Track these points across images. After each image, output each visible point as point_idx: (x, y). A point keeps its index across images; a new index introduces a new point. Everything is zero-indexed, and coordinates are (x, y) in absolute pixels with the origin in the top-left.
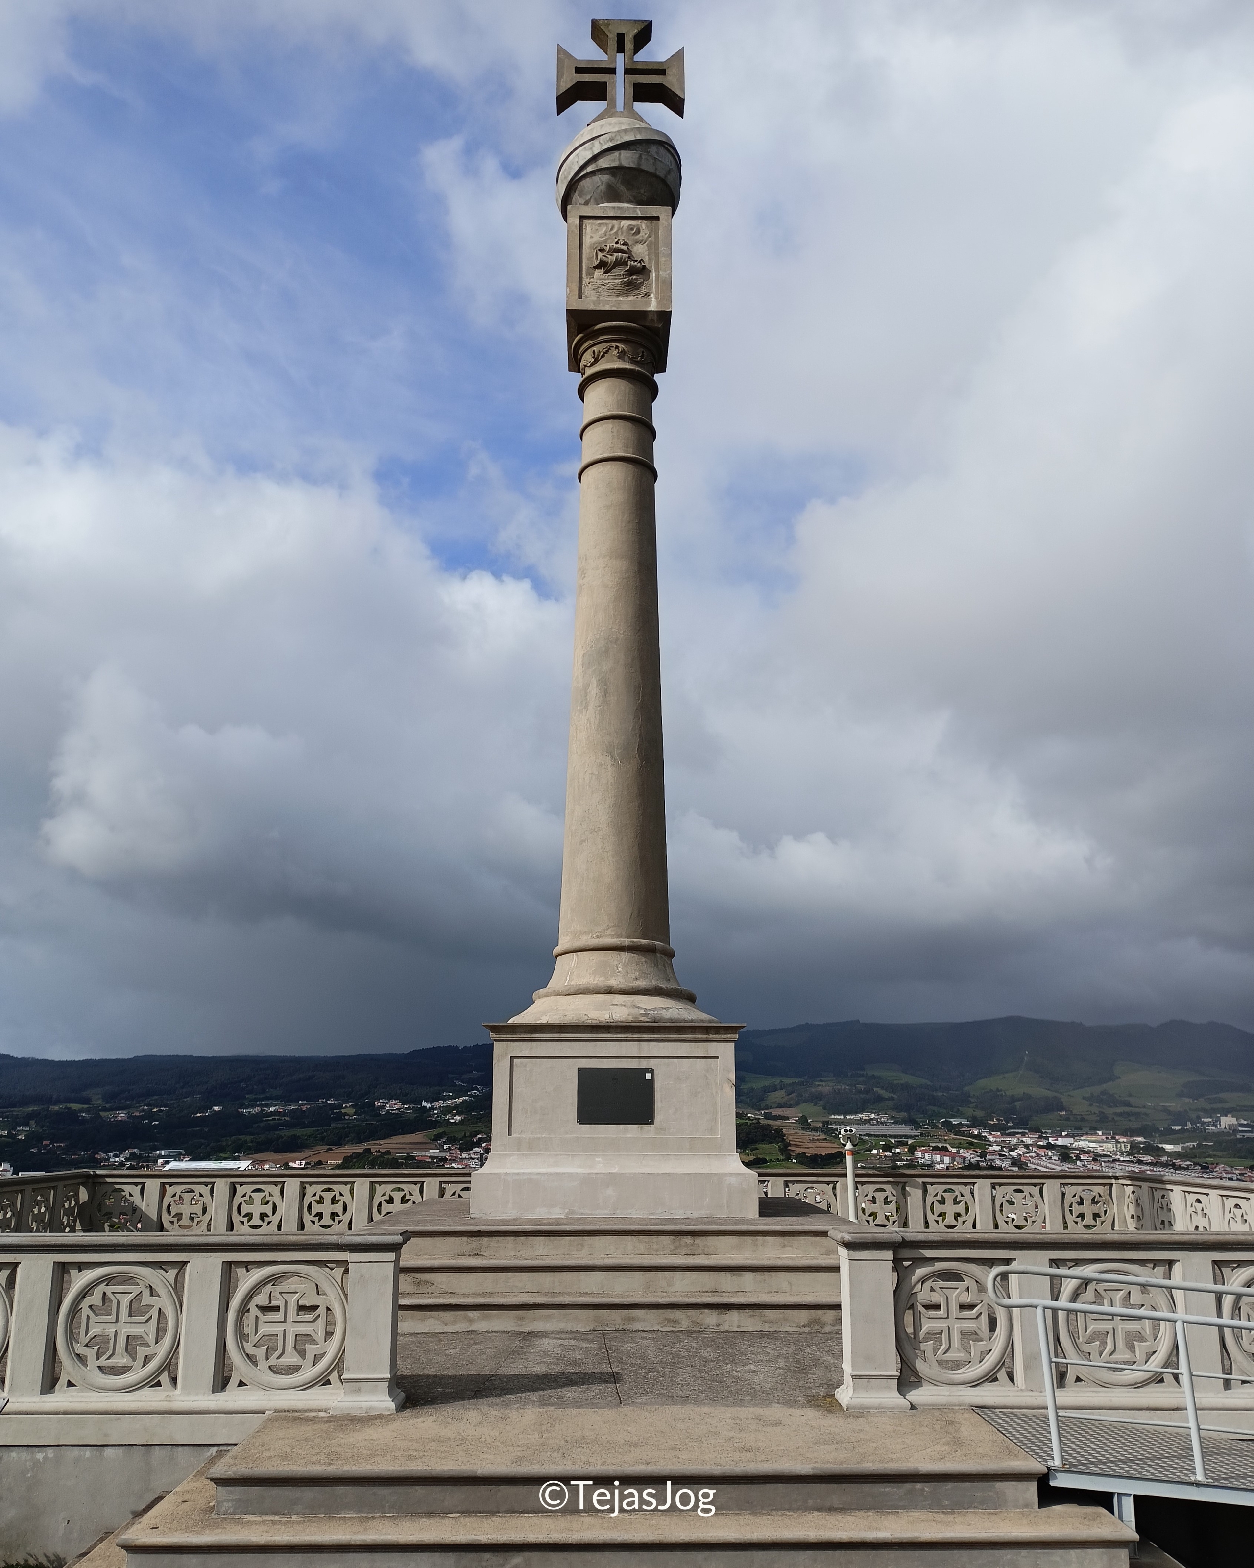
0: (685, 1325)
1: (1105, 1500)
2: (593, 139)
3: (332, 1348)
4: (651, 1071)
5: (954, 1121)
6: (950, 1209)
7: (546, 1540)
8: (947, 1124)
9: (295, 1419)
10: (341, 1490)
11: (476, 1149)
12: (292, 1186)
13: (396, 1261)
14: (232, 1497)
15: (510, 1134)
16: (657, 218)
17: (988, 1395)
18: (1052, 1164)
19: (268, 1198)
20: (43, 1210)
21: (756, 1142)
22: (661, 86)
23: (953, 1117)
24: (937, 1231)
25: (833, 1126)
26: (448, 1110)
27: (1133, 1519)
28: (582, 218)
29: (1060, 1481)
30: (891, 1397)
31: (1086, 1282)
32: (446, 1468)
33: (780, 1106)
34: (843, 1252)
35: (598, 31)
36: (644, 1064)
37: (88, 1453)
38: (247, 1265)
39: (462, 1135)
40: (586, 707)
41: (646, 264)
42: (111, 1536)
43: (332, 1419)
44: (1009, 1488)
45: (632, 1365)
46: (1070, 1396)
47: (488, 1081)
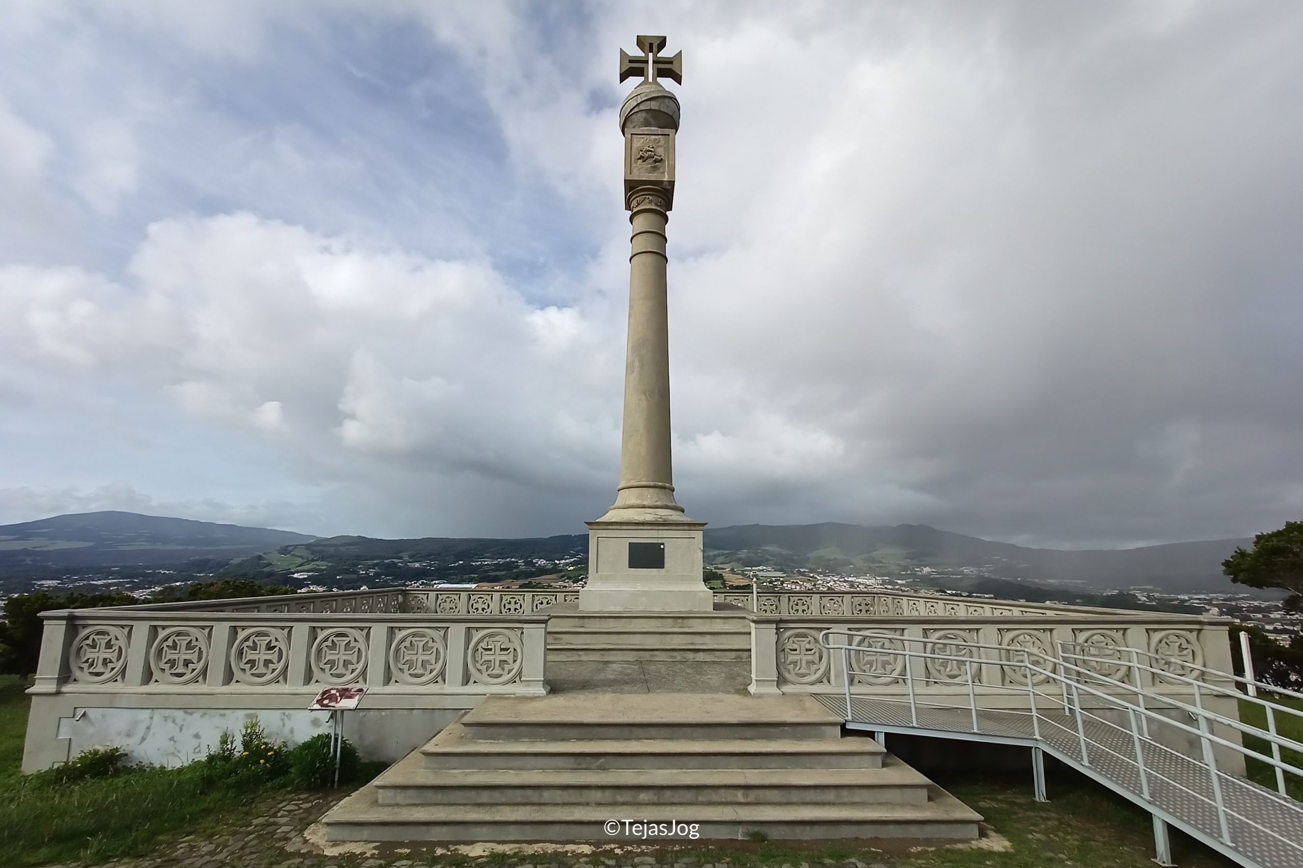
0: (678, 658)
1: (871, 735)
2: (637, 95)
3: (516, 666)
4: (663, 544)
5: (802, 570)
6: (800, 608)
7: (615, 752)
8: (799, 571)
9: (500, 698)
10: (522, 729)
11: (580, 582)
12: (496, 596)
13: (546, 628)
14: (472, 732)
15: (597, 572)
16: (669, 135)
17: (817, 689)
18: (845, 587)
19: (485, 601)
20: (382, 605)
21: (710, 580)
22: (670, 69)
23: (801, 568)
24: (794, 616)
25: (746, 573)
26: (567, 564)
27: (884, 743)
28: (632, 134)
29: (849, 726)
30: (774, 690)
31: (865, 637)
32: (570, 720)
33: (722, 563)
34: (753, 625)
35: (641, 41)
36: (660, 541)
37: (405, 712)
38: (477, 629)
39: (573, 576)
40: (633, 372)
41: (663, 157)
42: (417, 749)
43: (517, 698)
44: (828, 729)
45: (655, 675)
46: (856, 689)
47: (586, 551)
